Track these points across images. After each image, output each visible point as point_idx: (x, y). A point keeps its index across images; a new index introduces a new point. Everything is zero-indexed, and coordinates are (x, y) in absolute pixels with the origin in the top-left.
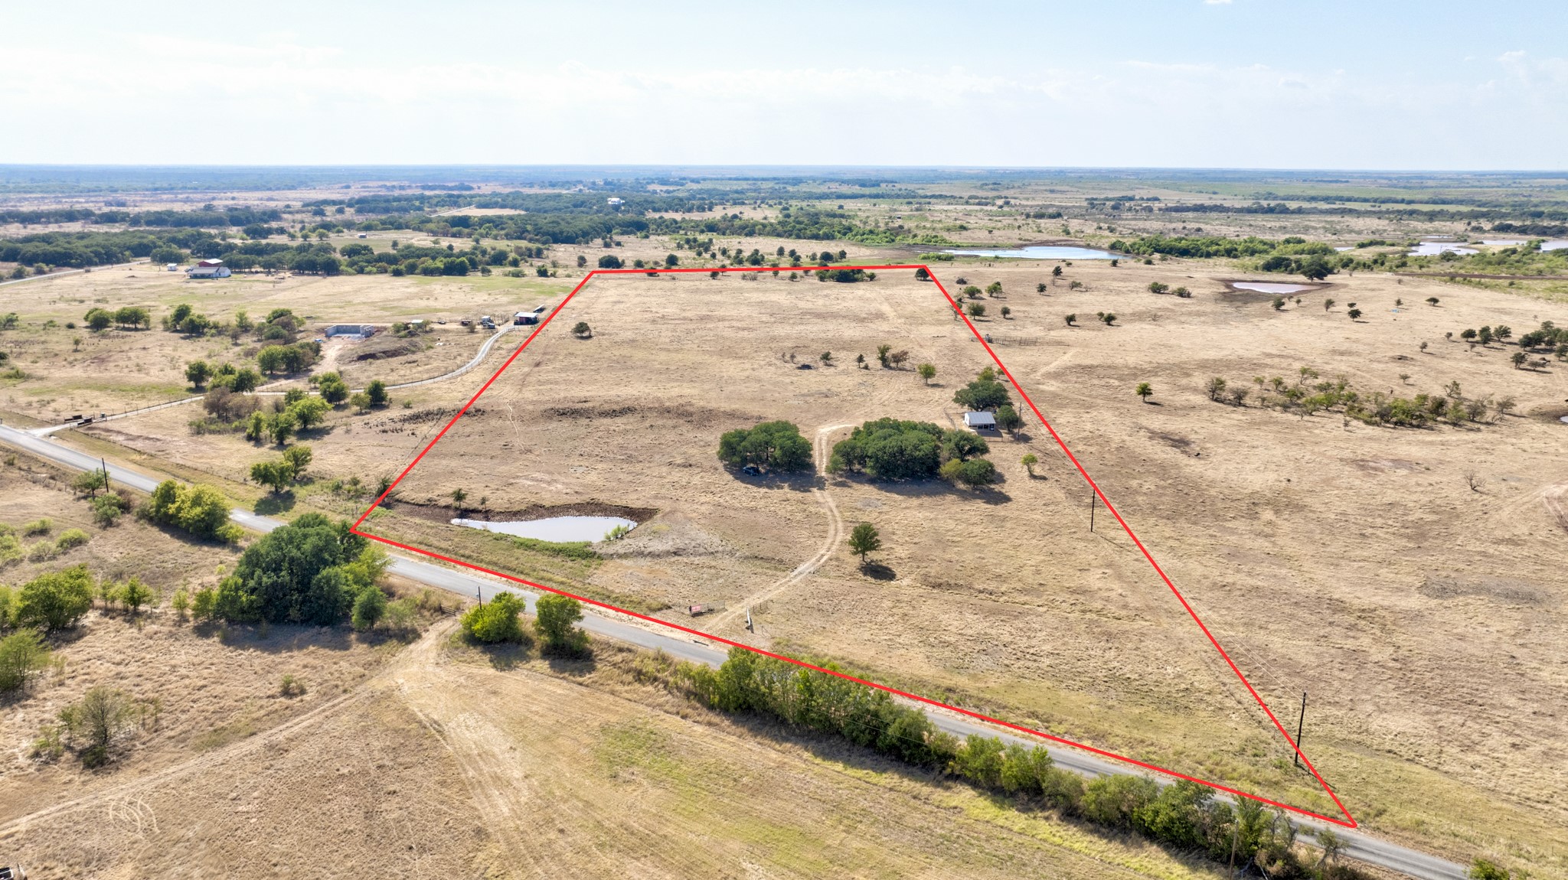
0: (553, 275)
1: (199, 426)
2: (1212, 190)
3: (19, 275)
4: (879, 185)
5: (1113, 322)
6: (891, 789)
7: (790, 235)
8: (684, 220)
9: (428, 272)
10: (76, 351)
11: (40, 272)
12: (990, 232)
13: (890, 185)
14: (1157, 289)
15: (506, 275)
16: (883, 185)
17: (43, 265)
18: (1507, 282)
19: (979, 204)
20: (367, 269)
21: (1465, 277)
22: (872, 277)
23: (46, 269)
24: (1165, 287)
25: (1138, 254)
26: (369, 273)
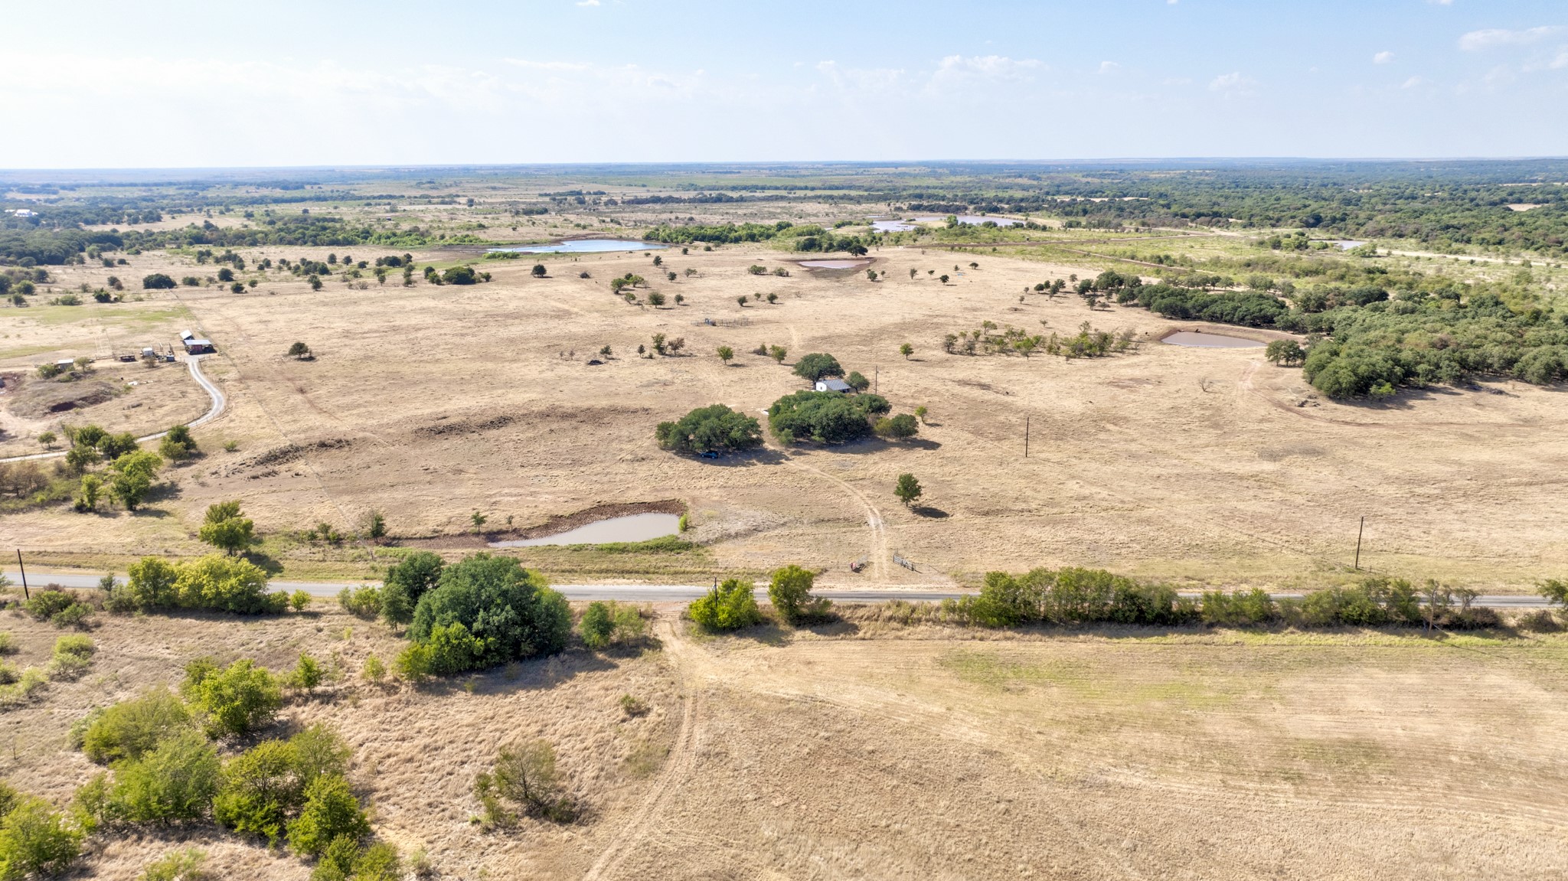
2: (641, 183)
4: (303, 187)
5: (775, 301)
12: (514, 229)
13: (316, 187)
14: (757, 271)
15: (53, 304)
18: (990, 249)
19: (443, 203)
21: (960, 247)
22: (488, 278)
24: (764, 269)
25: (678, 242)
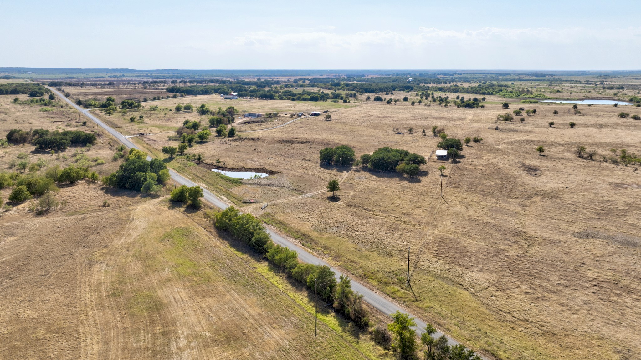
0: (349, 102)
1: (170, 138)
3: (175, 96)
6: (241, 259)
7: (473, 92)
8: (433, 87)
9: (304, 100)
10: (165, 117)
11: (182, 96)
15: (331, 102)
16: (547, 76)
17: (183, 94)
20: (283, 98)
23: (184, 95)
26: (284, 99)
